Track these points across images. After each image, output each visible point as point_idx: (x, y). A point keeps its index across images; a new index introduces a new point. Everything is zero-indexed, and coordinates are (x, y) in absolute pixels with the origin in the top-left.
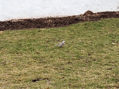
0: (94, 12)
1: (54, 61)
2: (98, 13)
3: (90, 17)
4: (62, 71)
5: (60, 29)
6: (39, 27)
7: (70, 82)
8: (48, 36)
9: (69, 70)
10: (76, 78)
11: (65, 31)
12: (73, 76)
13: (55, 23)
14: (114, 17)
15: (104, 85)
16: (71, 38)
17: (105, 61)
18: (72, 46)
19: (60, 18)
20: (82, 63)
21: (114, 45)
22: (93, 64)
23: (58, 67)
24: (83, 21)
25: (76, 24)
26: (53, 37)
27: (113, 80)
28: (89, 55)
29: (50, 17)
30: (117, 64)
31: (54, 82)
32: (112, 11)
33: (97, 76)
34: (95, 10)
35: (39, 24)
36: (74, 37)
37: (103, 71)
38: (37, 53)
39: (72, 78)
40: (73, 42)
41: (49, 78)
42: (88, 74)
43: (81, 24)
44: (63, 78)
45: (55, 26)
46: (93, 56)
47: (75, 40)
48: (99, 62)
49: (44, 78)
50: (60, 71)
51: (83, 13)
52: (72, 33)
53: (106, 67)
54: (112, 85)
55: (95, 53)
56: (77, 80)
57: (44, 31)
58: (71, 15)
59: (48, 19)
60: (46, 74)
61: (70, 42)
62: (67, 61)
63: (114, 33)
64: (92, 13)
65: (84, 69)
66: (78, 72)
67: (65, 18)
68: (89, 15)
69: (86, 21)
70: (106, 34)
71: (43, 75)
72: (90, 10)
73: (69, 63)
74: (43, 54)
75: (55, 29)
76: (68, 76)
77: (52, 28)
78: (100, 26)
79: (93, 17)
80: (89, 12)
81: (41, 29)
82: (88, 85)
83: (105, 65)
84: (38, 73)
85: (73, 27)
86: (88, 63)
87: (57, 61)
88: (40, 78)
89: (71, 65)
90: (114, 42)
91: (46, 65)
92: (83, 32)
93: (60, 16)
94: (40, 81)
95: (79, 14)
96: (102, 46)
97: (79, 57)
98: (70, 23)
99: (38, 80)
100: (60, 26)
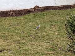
0: (40, 7)
1: (14, 38)
2: (43, 7)
3: (37, 10)
4: (19, 44)
5: (18, 18)
6: (5, 17)
7: (24, 52)
8: (10, 22)
9: (23, 44)
10: (27, 49)
11: (21, 19)
12: (25, 47)
13: (15, 14)
14: (53, 10)
15: (45, 53)
16: (25, 23)
17: (46, 38)
18: (26, 28)
19: (19, 11)
20: (32, 39)
21: (52, 27)
22: (39, 40)
23: (17, 42)
24: (33, 12)
25: (29, 15)
26: (14, 23)
27: (51, 49)
28: (36, 34)
29: (12, 10)
30: (54, 39)
31: (13, 52)
32: (52, 6)
33: (41, 47)
34: (41, 5)
35: (5, 15)
36: (27, 23)
37: (45, 44)
38: (3, 33)
39: (25, 49)
40: (26, 26)
41: (10, 49)
42: (35, 46)
43: (32, 14)
44: (19, 49)
45: (15, 16)
46: (39, 35)
47: (27, 24)
48: (42, 38)
49: (7, 49)
50: (17, 44)
51: (33, 7)
52: (26, 20)
53: (47, 41)
54: (50, 52)
55: (40, 33)
56: (28, 50)
57: (8, 19)
58: (26, 8)
59: (11, 11)
60: (8, 47)
61: (24, 26)
63: (52, 20)
64: (39, 7)
65: (33, 43)
66: (29, 45)
67: (22, 10)
68: (37, 9)
69: (35, 12)
70: (47, 20)
71: (6, 48)
72: (38, 5)
73: (23, 39)
74: (7, 34)
75: (15, 17)
76: (23, 48)
77: (13, 17)
78: (43, 15)
79: (40, 10)
81: (6, 18)
82: (35, 53)
83: (46, 40)
84: (3, 46)
85: (26, 16)
86: (36, 39)
87: (16, 38)
88: (4, 50)
89: (24, 41)
90: (52, 25)
91: (8, 41)
92: (33, 19)
93: (18, 10)
94: (4, 52)
95: (31, 8)
96: (45, 28)
97: (30, 36)
98: (25, 14)
99: (3, 51)
100: (19, 15)
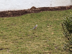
0: (37, 8)
1: (12, 37)
2: (39, 8)
3: (34, 11)
4: (17, 44)
5: (16, 18)
6: (3, 17)
7: (22, 50)
8: (8, 22)
9: (21, 43)
12: (23, 46)
13: (13, 14)
14: (49, 11)
15: (42, 52)
16: (23, 23)
17: (43, 37)
18: (23, 28)
19: (16, 11)
20: (29, 39)
21: (48, 27)
22: (36, 39)
23: (14, 41)
25: (26, 15)
26: (12, 23)
27: (47, 48)
28: (33, 33)
29: (9, 10)
30: (50, 39)
31: (11, 51)
32: (48, 7)
33: (38, 46)
34: (37, 6)
35: (2, 15)
36: (24, 23)
37: (42, 43)
38: (1, 33)
39: (23, 48)
40: (24, 26)
41: (8, 48)
42: (33, 45)
43: (29, 14)
44: (17, 48)
45: (13, 16)
46: (36, 34)
47: (25, 24)
48: (39, 38)
49: (5, 48)
50: (15, 44)
51: (30, 8)
52: (23, 20)
53: (43, 41)
54: (47, 51)
55: (37, 33)
56: (26, 49)
57: (6, 19)
58: (23, 9)
59: (9, 11)
60: (6, 46)
61: (22, 26)
62: (20, 38)
63: (49, 20)
64: (35, 8)
65: (30, 42)
66: (27, 44)
67: (19, 11)
68: (33, 9)
69: (32, 13)
70: (44, 21)
71: (5, 47)
72: (34, 6)
74: (5, 33)
75: (13, 18)
76: (21, 47)
77: (11, 17)
78: (40, 16)
79: (36, 10)
80: (33, 7)
81: (4, 18)
82: (33, 52)
83: (43, 39)
84: (2, 45)
85: (23, 16)
86: (33, 38)
87: (14, 37)
88: (3, 48)
89: (22, 40)
90: (48, 25)
91: (7, 40)
92: (30, 19)
93: (16, 10)
94: (3, 50)
95: (28, 9)
96: (42, 28)
97: (27, 35)
98: (22, 14)
99: (2, 49)
100: (16, 16)
